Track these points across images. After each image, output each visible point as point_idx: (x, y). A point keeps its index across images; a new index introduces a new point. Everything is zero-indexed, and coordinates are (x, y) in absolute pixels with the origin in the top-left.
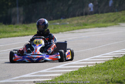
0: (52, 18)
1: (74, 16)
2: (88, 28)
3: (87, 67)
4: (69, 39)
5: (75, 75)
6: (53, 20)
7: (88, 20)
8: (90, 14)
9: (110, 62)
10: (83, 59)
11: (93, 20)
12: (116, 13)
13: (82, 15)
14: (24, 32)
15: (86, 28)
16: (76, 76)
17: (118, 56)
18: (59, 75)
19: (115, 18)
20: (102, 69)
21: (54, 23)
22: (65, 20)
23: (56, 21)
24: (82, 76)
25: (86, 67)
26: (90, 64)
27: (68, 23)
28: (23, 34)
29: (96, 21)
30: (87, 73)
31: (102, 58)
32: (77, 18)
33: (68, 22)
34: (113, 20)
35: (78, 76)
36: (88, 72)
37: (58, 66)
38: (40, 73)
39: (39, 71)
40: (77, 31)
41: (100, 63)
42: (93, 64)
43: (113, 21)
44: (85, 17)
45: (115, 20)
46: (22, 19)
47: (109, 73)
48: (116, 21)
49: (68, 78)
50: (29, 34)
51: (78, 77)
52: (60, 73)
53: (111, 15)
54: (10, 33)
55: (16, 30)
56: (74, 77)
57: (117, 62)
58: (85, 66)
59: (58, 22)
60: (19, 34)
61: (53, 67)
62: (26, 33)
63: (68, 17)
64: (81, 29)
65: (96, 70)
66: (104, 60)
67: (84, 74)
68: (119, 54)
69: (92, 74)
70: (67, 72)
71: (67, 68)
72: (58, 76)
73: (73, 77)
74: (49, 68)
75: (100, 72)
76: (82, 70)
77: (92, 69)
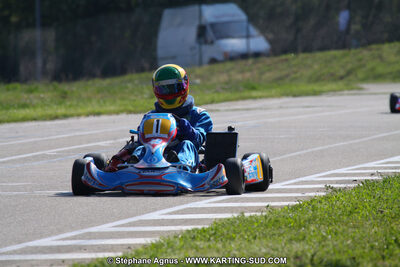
0: (147, 66)
2: (261, 97)
3: (242, 219)
5: (198, 243)
6: (151, 70)
7: (262, 73)
9: (314, 203)
12: (353, 51)
14: (55, 107)
15: (255, 98)
16: (202, 244)
17: (343, 186)
18: (148, 241)
19: (349, 67)
20: (286, 226)
24: (219, 245)
25: (238, 218)
26: (251, 209)
27: (198, 81)
28: (50, 111)
29: (287, 76)
30: (238, 236)
31: (291, 191)
33: (198, 77)
34: (342, 72)
35: (207, 244)
36: (243, 233)
38: (91, 236)
39: (86, 228)
40: (224, 106)
41: (282, 207)
42: (259, 209)
43: (342, 78)
44: (254, 63)
45: (349, 73)
46: (50, 66)
47: (308, 237)
48: (351, 77)
49: (177, 252)
50: (68, 112)
51: (209, 247)
53: (335, 57)
54: (7, 109)
55: (28, 101)
56: (196, 246)
57: (338, 203)
58: (236, 215)
60: (39, 112)
61: (132, 216)
62: (61, 111)
64: (237, 99)
65: (267, 226)
66: (296, 198)
67: (227, 239)
68: (347, 178)
69: (255, 238)
70: (175, 231)
71: (177, 220)
72: (145, 246)
73: (192, 248)
74: (120, 219)
75: (280, 235)
76: (223, 226)
77: (256, 225)
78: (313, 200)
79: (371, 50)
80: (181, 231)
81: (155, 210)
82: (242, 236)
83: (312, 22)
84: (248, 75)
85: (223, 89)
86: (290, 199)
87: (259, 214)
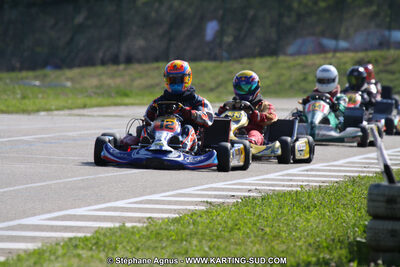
0: (18, 65)
1: (89, 62)
2: (132, 104)
3: (122, 228)
4: (70, 134)
5: (80, 252)
6: (21, 69)
7: (133, 80)
8: (139, 61)
9: (194, 217)
10: (109, 201)
11: (150, 82)
12: (225, 64)
13: (115, 61)
15: (126, 105)
16: (85, 253)
17: (221, 200)
18: (31, 246)
19: (220, 78)
20: (168, 239)
21: (22, 79)
22: (58, 73)
23: (31, 74)
24: (102, 255)
25: (120, 228)
26: (131, 219)
27: (69, 84)
29: (158, 85)
30: (120, 247)
31: (169, 203)
32: (100, 69)
33: (68, 79)
34: (213, 84)
35: (90, 253)
36: (125, 244)
37: (28, 217)
40: (95, 111)
41: (162, 219)
42: (139, 220)
43: (212, 90)
44: (125, 69)
45: (219, 85)
47: (190, 252)
48: (221, 89)
49: (60, 259)
51: (92, 256)
52: (33, 239)
53: (206, 69)
56: (79, 256)
57: (219, 218)
58: (117, 225)
59: (36, 78)
61: (12, 220)
63: (70, 66)
64: (109, 105)
65: (149, 238)
66: (175, 210)
67: (109, 249)
68: (225, 193)
69: (138, 249)
70: (56, 238)
71: (57, 226)
72: (25, 251)
73: (74, 256)
75: (163, 248)
76: (105, 235)
77: (137, 236)
78: (193, 213)
79: (241, 63)
80: (63, 239)
81: (34, 215)
82: (124, 247)
83: (186, 31)
84: (118, 81)
85: (95, 93)
86: (170, 211)
87: (139, 225)
